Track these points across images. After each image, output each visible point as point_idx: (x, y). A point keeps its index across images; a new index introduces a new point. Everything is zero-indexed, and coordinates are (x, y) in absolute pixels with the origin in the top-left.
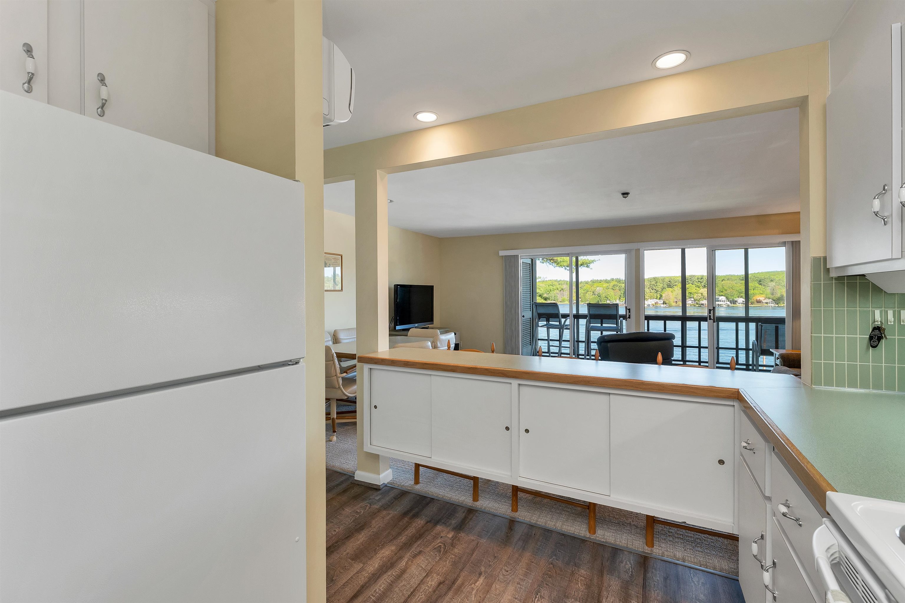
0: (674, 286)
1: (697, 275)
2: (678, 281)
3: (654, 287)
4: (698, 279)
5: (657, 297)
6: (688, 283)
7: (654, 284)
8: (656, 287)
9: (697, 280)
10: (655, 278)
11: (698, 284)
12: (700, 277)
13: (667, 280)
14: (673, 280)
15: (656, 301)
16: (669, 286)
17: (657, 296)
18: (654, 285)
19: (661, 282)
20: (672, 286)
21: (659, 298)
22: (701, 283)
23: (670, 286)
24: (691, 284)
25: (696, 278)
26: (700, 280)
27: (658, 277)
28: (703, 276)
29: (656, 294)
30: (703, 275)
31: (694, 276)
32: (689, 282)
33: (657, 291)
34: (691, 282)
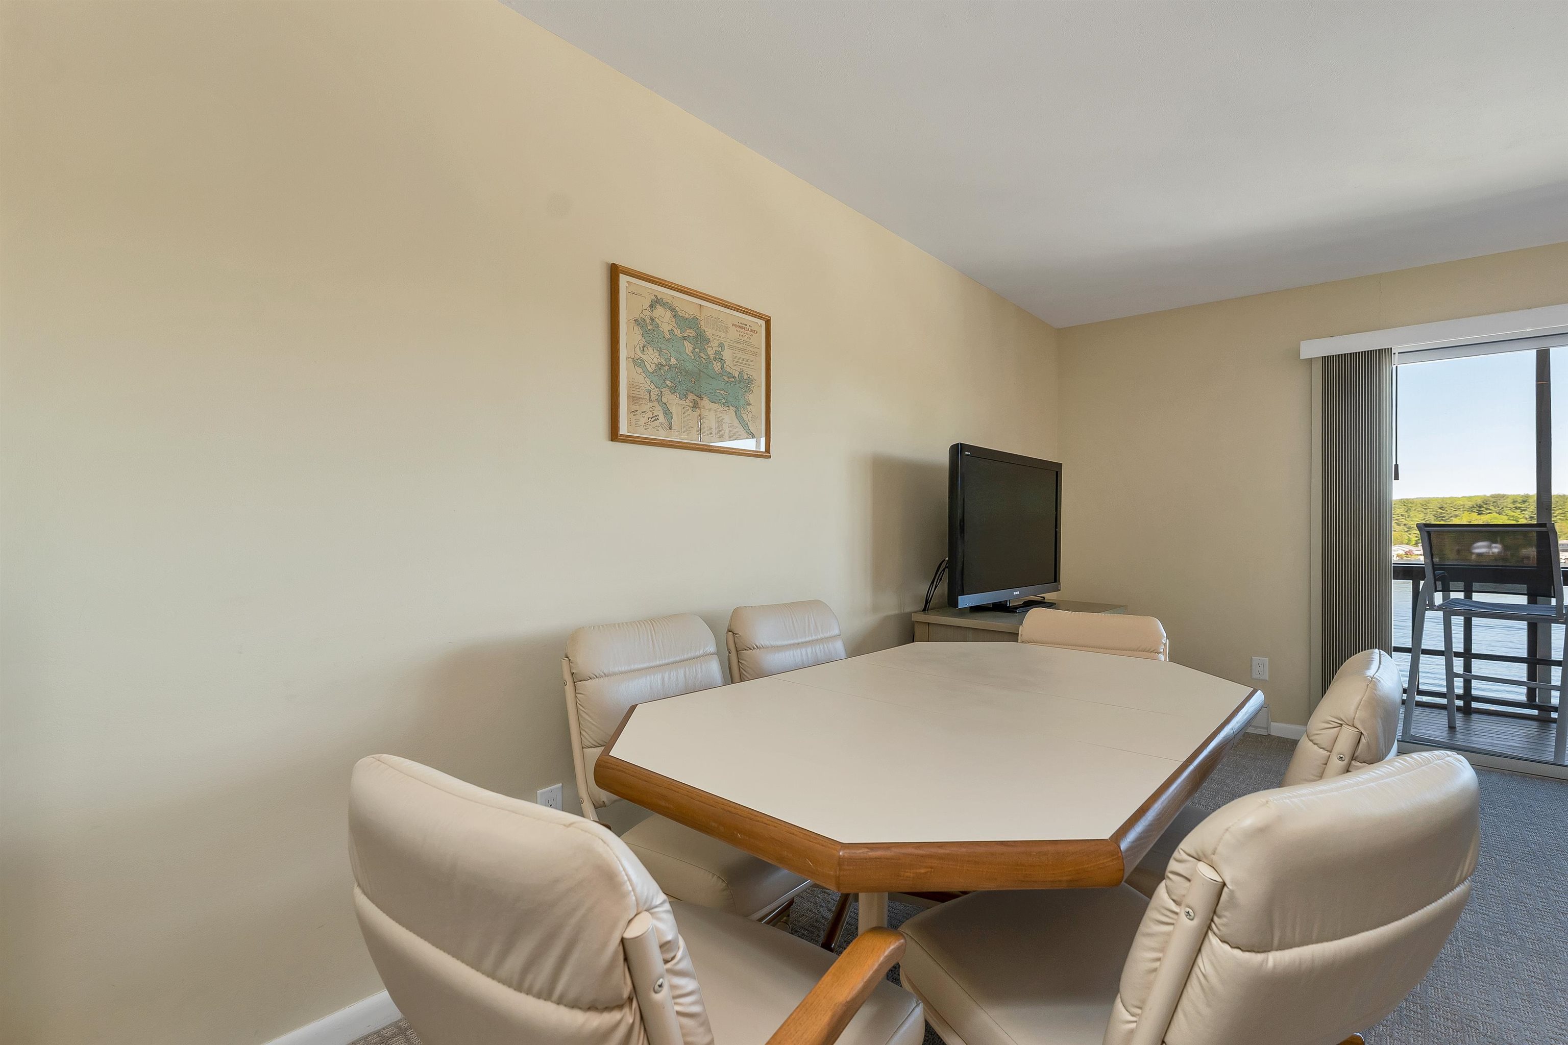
0: (1451, 518)
1: (1509, 495)
2: (1462, 507)
3: (1403, 520)
4: (1514, 502)
5: (1409, 540)
6: (1489, 511)
7: (1403, 513)
8: (1407, 519)
9: (1512, 506)
10: (1406, 501)
11: (1513, 514)
12: (1520, 500)
13: (1434, 506)
14: (1451, 505)
15: (1407, 548)
16: (1440, 517)
17: (1409, 537)
18: (1402, 515)
19: (1420, 509)
20: (1447, 517)
21: (1414, 542)
22: (1523, 512)
23: (1443, 517)
24: (1495, 514)
25: (1510, 500)
26: (1519, 505)
27: (1413, 499)
28: (1527, 496)
29: (1407, 533)
30: (1527, 494)
31: (1503, 496)
32: (1490, 509)
33: (1410, 528)
34: (1497, 510)
